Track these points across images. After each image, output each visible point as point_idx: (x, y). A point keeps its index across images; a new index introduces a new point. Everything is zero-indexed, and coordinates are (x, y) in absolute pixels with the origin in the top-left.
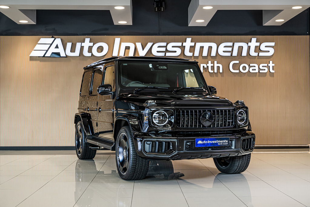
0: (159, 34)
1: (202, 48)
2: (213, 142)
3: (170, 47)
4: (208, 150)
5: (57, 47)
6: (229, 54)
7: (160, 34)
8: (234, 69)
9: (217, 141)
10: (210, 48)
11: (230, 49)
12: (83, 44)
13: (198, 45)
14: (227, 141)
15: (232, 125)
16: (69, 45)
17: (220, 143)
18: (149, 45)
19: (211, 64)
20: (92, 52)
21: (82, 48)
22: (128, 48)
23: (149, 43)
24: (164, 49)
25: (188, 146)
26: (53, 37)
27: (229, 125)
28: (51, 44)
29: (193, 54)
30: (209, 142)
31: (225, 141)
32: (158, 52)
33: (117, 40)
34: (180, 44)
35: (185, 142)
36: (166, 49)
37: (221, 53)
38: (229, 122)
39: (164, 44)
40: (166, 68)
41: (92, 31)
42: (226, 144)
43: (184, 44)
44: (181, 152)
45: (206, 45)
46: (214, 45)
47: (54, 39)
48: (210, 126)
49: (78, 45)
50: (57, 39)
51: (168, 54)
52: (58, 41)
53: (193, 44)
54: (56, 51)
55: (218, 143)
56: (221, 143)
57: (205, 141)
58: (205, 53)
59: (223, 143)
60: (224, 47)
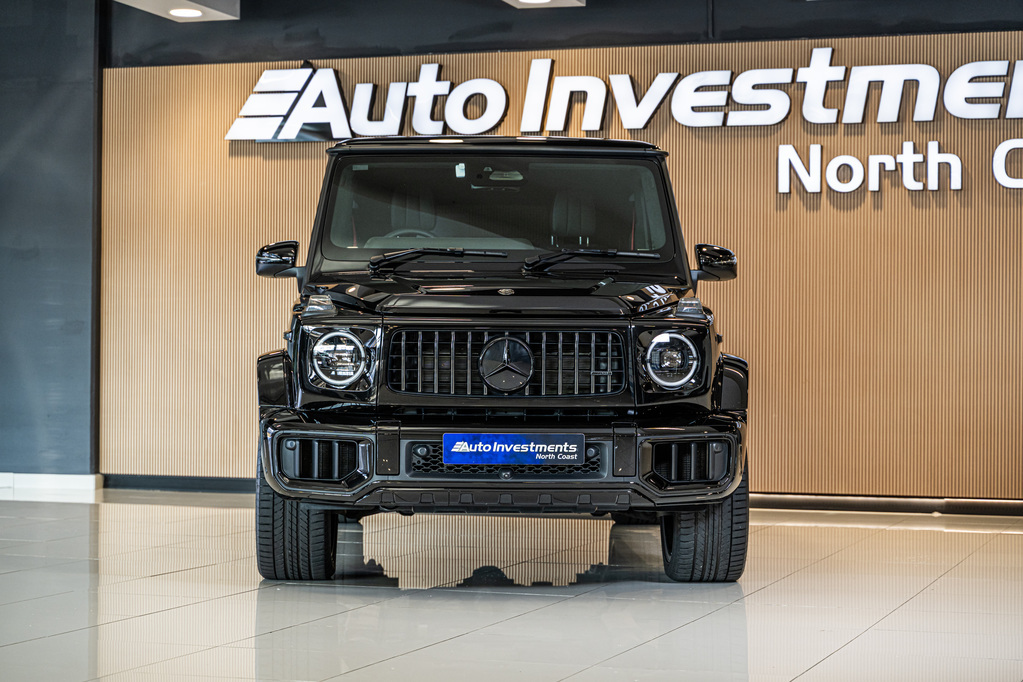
0: (705, 38)
1: (875, 88)
2: (516, 448)
4: (498, 476)
5: (320, 102)
6: (990, 111)
7: (711, 36)
8: (1011, 172)
9: (532, 445)
10: (910, 88)
11: (996, 90)
12: (414, 89)
13: (861, 77)
14: (573, 448)
15: (615, 388)
16: (363, 94)
17: (543, 453)
18: (663, 81)
19: (915, 152)
20: (442, 118)
21: (409, 103)
22: (577, 98)
23: (660, 75)
24: (720, 98)
25: (422, 461)
26: (306, 65)
27: (599, 389)
28: (300, 93)
29: (840, 114)
30: (497, 447)
31: (566, 445)
32: (695, 109)
33: (540, 67)
34: (783, 75)
35: (404, 443)
37: (956, 105)
39: (721, 77)
40: (521, 178)
41: (451, 38)
42: (568, 457)
43: (803, 75)
44: (391, 478)
45: (893, 77)
46: (927, 76)
47: (310, 71)
48: (519, 391)
49: (396, 94)
50: (319, 71)
52: (325, 80)
53: (838, 73)
54: (319, 116)
55: (535, 453)
56: (548, 453)
57: (480, 445)
58: (888, 111)
59: (556, 454)
60: (970, 81)
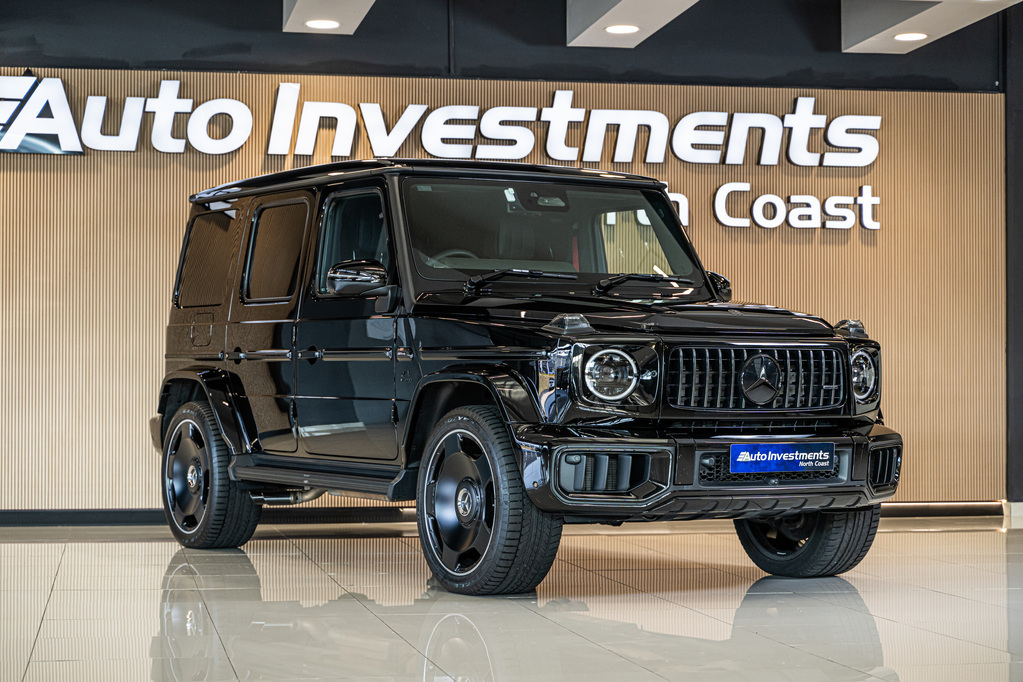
0: (447, 73)
2: (785, 457)
3: (491, 125)
4: (766, 483)
5: (46, 112)
6: (713, 157)
7: (452, 71)
8: (731, 213)
9: (797, 454)
10: (645, 131)
11: (717, 138)
12: (152, 105)
13: (600, 119)
14: (826, 456)
15: (836, 401)
16: (95, 107)
17: (805, 461)
18: (413, 113)
20: (185, 137)
21: (147, 119)
22: (328, 123)
23: (410, 106)
24: (468, 132)
25: (707, 471)
27: (826, 402)
28: (23, 102)
29: (581, 154)
30: (771, 456)
31: (821, 453)
32: (445, 141)
33: (289, 90)
34: (529, 114)
35: (698, 454)
36: (478, 131)
37: (683, 150)
38: (828, 392)
40: (563, 204)
41: (185, 55)
42: (822, 464)
43: (547, 114)
44: (686, 488)
45: (629, 121)
46: (658, 122)
47: (33, 80)
48: (769, 405)
49: (133, 109)
50: (45, 80)
51: (485, 153)
52: (52, 90)
53: (578, 115)
54: (45, 126)
55: (799, 461)
56: (808, 460)
57: (759, 454)
58: (624, 152)
59: (814, 461)
60: (695, 129)
